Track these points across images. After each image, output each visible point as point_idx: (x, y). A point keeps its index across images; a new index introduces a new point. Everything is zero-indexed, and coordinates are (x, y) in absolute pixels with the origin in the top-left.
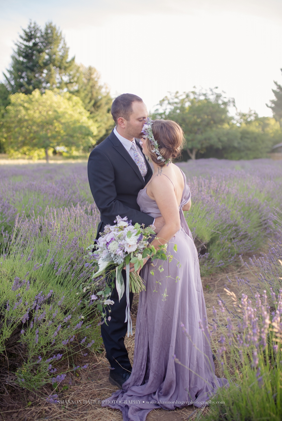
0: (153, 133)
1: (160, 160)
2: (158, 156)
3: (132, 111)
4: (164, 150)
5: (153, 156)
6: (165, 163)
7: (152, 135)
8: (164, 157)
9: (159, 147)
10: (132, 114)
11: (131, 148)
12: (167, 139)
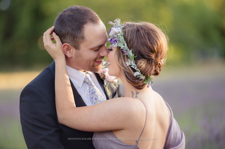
0: (125, 39)
1: (137, 78)
2: (135, 71)
3: (83, 38)
4: (143, 62)
5: (127, 73)
6: (145, 82)
7: (125, 42)
8: (143, 72)
9: (135, 59)
10: (83, 42)
11: (84, 82)
12: (147, 47)
